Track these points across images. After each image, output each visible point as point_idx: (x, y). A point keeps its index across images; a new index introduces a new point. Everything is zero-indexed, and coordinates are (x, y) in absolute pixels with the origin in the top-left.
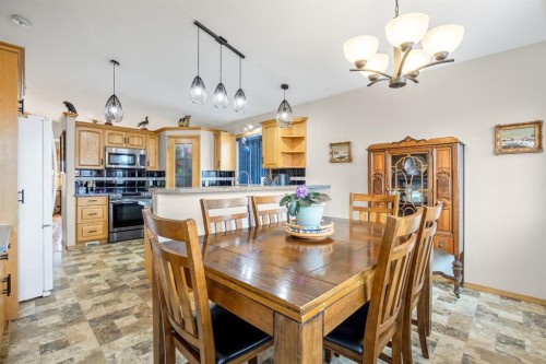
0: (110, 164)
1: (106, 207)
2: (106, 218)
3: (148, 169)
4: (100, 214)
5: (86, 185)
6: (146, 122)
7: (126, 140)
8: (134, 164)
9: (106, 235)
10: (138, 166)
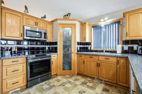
0: (27, 36)
1: (25, 65)
2: (25, 72)
3: (48, 41)
4: (21, 70)
5: (11, 50)
6: (45, 17)
7: (36, 24)
8: (41, 38)
9: (25, 83)
10: (43, 39)
